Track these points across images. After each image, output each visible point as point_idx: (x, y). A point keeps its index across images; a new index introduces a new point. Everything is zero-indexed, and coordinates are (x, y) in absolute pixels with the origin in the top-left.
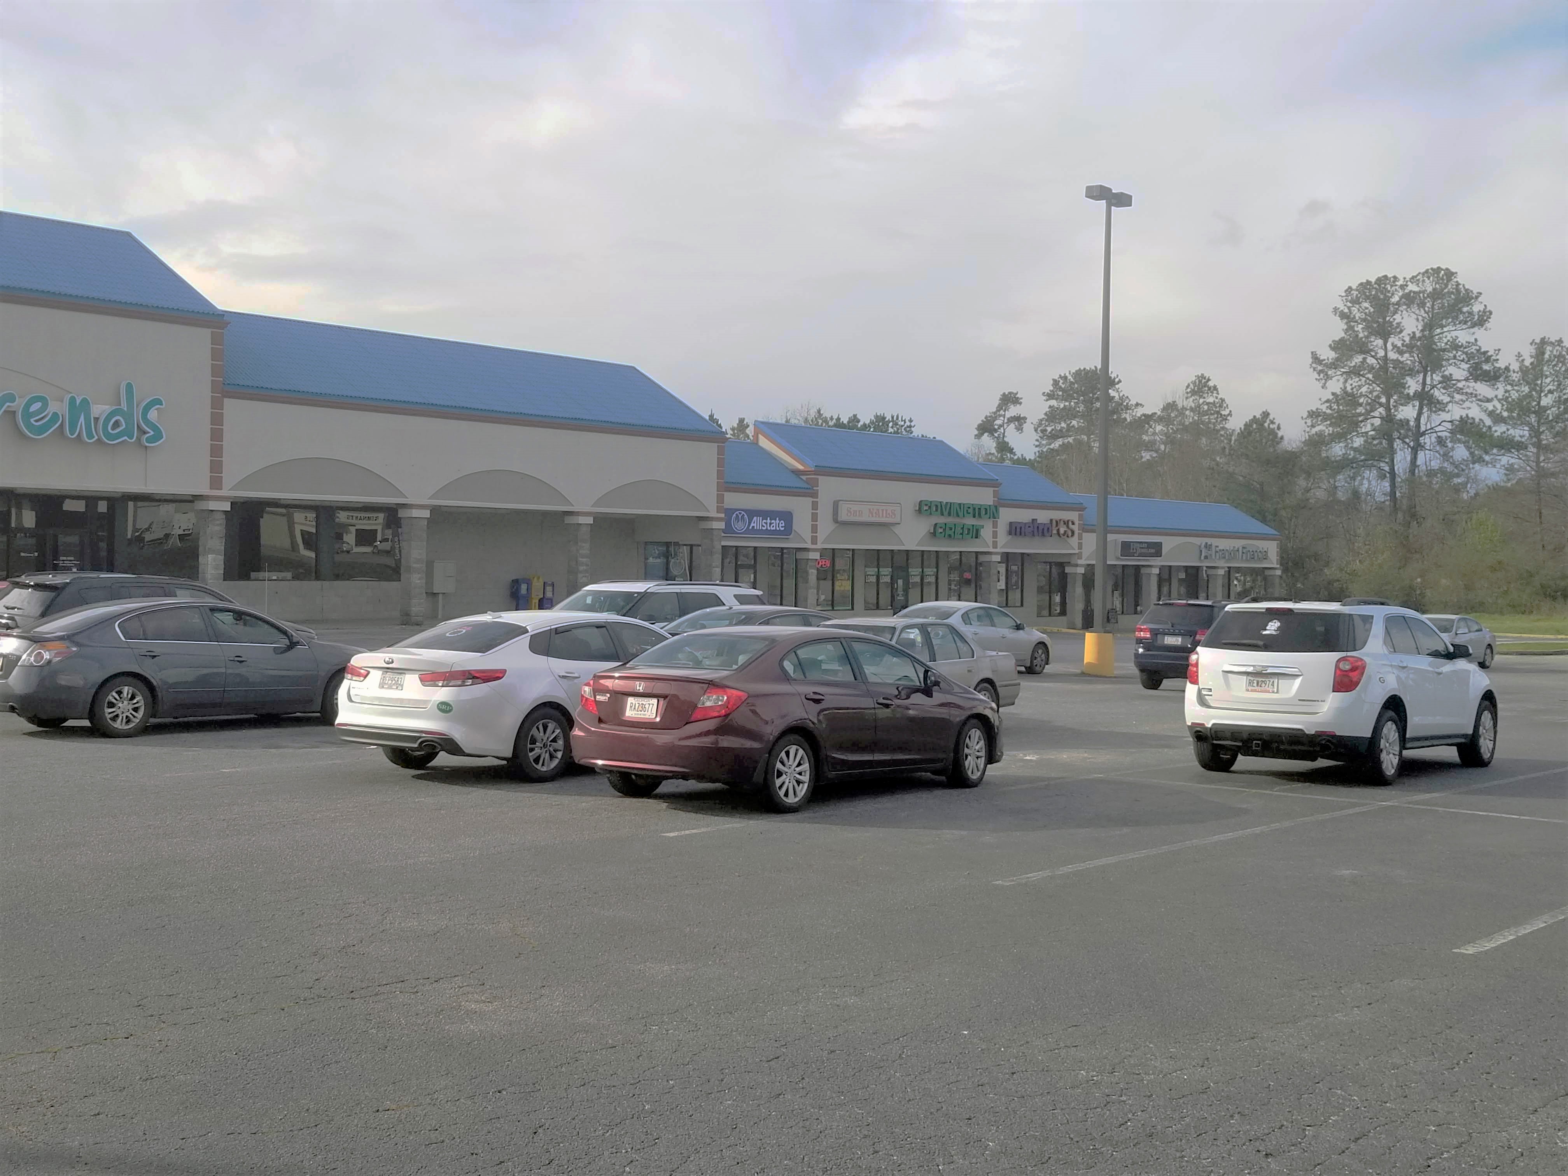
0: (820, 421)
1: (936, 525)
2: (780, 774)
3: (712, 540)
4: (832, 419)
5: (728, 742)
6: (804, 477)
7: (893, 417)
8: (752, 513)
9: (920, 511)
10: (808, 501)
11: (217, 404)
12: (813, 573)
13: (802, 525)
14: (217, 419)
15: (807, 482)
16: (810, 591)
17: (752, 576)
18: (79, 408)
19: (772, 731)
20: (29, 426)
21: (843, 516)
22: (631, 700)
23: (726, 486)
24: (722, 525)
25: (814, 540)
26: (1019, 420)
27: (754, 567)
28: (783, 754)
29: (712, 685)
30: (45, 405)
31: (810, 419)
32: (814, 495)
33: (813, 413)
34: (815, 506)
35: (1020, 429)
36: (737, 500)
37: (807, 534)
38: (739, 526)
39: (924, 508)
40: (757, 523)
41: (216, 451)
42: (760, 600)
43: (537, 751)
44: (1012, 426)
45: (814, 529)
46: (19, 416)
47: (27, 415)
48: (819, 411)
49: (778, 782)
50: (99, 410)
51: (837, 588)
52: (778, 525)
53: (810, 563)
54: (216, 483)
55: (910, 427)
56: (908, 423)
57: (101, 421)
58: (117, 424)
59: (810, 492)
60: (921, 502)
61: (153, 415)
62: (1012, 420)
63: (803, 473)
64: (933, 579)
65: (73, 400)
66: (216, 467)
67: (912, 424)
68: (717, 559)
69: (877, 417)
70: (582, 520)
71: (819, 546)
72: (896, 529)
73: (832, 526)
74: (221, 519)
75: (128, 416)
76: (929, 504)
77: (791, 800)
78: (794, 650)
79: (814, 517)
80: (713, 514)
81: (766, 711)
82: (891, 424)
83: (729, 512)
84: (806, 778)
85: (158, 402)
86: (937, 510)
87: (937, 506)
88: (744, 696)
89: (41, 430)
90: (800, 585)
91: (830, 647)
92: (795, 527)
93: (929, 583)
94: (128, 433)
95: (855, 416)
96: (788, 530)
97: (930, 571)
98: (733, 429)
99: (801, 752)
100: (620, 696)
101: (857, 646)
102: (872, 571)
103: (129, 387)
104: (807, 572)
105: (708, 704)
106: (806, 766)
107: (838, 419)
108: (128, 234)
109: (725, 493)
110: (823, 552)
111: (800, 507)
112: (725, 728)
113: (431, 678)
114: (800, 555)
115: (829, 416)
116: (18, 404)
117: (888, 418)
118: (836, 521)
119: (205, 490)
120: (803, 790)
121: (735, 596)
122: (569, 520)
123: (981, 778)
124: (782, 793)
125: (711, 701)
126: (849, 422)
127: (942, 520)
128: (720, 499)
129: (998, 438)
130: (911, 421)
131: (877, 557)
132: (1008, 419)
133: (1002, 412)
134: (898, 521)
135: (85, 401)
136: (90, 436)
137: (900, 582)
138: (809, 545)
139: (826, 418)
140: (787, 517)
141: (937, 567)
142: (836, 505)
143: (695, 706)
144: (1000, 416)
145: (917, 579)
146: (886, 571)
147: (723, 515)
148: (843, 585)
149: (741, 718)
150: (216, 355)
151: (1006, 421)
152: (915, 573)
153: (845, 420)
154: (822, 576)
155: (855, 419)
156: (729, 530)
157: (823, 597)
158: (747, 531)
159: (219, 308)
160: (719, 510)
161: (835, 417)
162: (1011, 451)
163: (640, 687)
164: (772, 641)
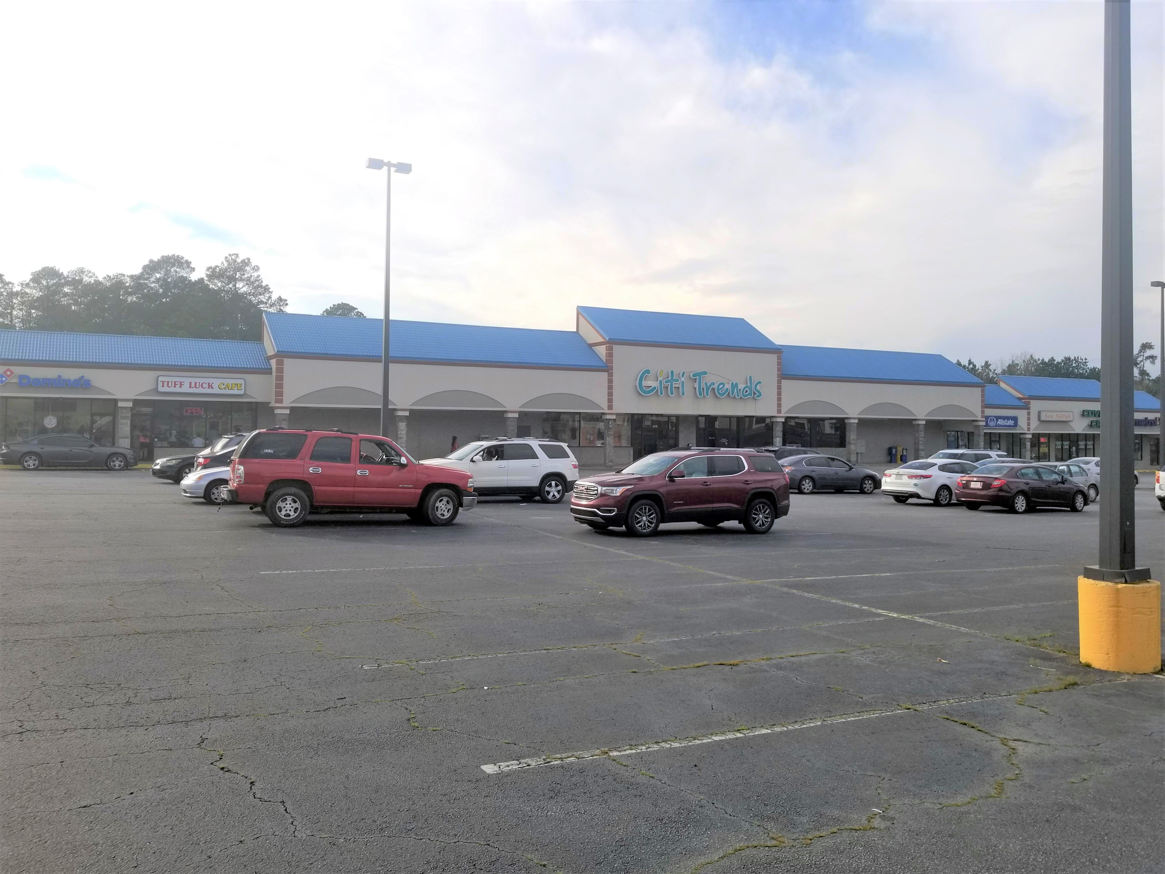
0: (1032, 362)
1: (1092, 421)
2: (1017, 503)
3: (979, 430)
4: (1039, 360)
5: (1001, 494)
6: (1023, 401)
7: (1075, 358)
8: (998, 418)
9: (1083, 415)
10: (1025, 412)
11: (779, 382)
12: (1028, 445)
13: (1022, 422)
14: (779, 388)
15: (1024, 403)
16: (1027, 452)
17: (998, 446)
18: (734, 386)
19: (1014, 491)
20: (719, 393)
21: (1043, 418)
22: (972, 483)
23: (986, 406)
24: (984, 424)
25: (1029, 429)
26: (1152, 358)
27: (999, 442)
28: (1017, 498)
29: (996, 479)
30: (724, 386)
31: (1026, 360)
32: (1029, 409)
33: (1028, 357)
34: (1029, 414)
35: (1153, 363)
36: (989, 412)
37: (1025, 427)
38: (992, 424)
39: (1085, 414)
40: (1000, 422)
41: (779, 399)
42: (1006, 456)
43: (942, 498)
44: (1148, 361)
45: (1029, 424)
46: (716, 390)
47: (718, 389)
48: (1031, 356)
49: (1016, 505)
50: (741, 386)
51: (1041, 451)
52: (1011, 423)
53: (1027, 440)
54: (779, 411)
55: (1086, 362)
56: (1084, 361)
57: (741, 391)
58: (746, 391)
59: (1027, 407)
60: (1083, 411)
61: (758, 387)
62: (1148, 358)
63: (1023, 399)
64: (1092, 447)
65: (733, 383)
66: (779, 405)
67: (1087, 361)
68: (982, 438)
69: (1065, 358)
70: (920, 422)
71: (1032, 432)
72: (1071, 424)
73: (1038, 423)
74: (781, 425)
75: (750, 388)
76: (1088, 412)
77: (1020, 510)
78: (1020, 470)
79: (1029, 419)
80: (980, 418)
81: (1012, 486)
82: (1074, 362)
83: (987, 418)
84: (1024, 505)
85: (760, 382)
86: (1092, 414)
87: (1092, 413)
88: (1006, 482)
89: (722, 395)
90: (1022, 450)
91: (1031, 470)
92: (1019, 424)
93: (1090, 449)
94: (750, 394)
95: (1052, 358)
96: (1016, 425)
97: (1090, 443)
98: (982, 367)
99: (1023, 498)
100: (968, 482)
101: (1040, 470)
102: (1059, 443)
103: (750, 377)
104: (1025, 444)
105: (996, 484)
106: (1024, 502)
107: (1043, 360)
108: (743, 319)
109: (985, 409)
110: (1033, 434)
111: (1021, 415)
112: (1000, 489)
113: (911, 477)
114: (1022, 436)
115: (1037, 359)
116: (715, 386)
117: (1073, 358)
118: (1039, 420)
119: (776, 415)
120: (1023, 508)
121: (997, 455)
122: (915, 422)
123: (1082, 509)
124: (1017, 508)
125: (996, 483)
126: (1049, 361)
127: (1095, 419)
128: (983, 412)
129: (1140, 368)
130: (1086, 359)
131: (1062, 437)
132: (1146, 357)
133: (1142, 354)
134: (1071, 419)
135: (736, 383)
136: (738, 396)
137: (1074, 448)
138: (1026, 432)
139: (1036, 360)
140: (1015, 419)
141: (1094, 441)
142: (1039, 413)
143: (991, 485)
144: (1141, 355)
145: (1084, 447)
146: (1066, 444)
147: (984, 419)
148: (1044, 449)
149: (1005, 488)
150: (779, 364)
151: (1144, 358)
152: (1082, 444)
153: (1046, 360)
154: (1032, 446)
155: (1052, 359)
156: (987, 425)
157: (1034, 455)
158: (996, 426)
159: (777, 344)
160: (982, 417)
161: (1041, 359)
162: (1148, 375)
163: (975, 479)
164: (1013, 468)
